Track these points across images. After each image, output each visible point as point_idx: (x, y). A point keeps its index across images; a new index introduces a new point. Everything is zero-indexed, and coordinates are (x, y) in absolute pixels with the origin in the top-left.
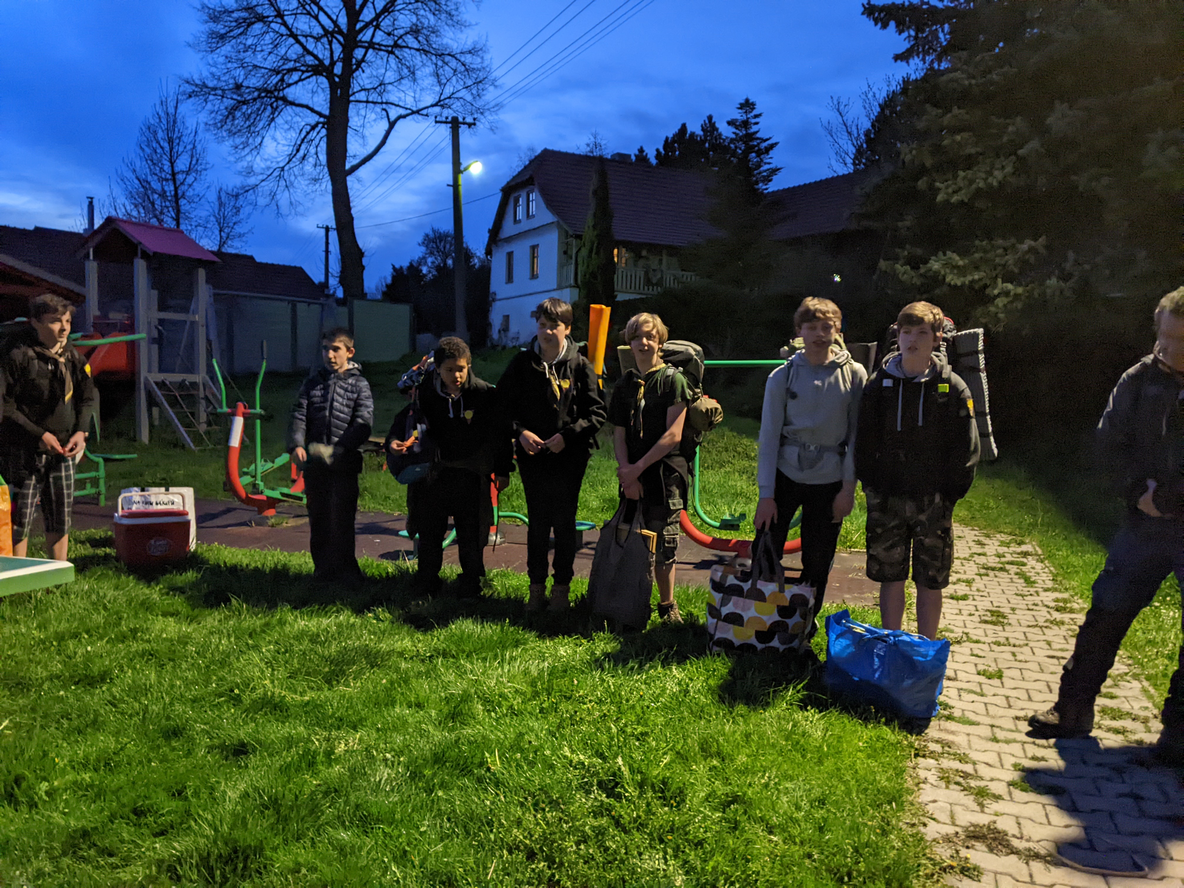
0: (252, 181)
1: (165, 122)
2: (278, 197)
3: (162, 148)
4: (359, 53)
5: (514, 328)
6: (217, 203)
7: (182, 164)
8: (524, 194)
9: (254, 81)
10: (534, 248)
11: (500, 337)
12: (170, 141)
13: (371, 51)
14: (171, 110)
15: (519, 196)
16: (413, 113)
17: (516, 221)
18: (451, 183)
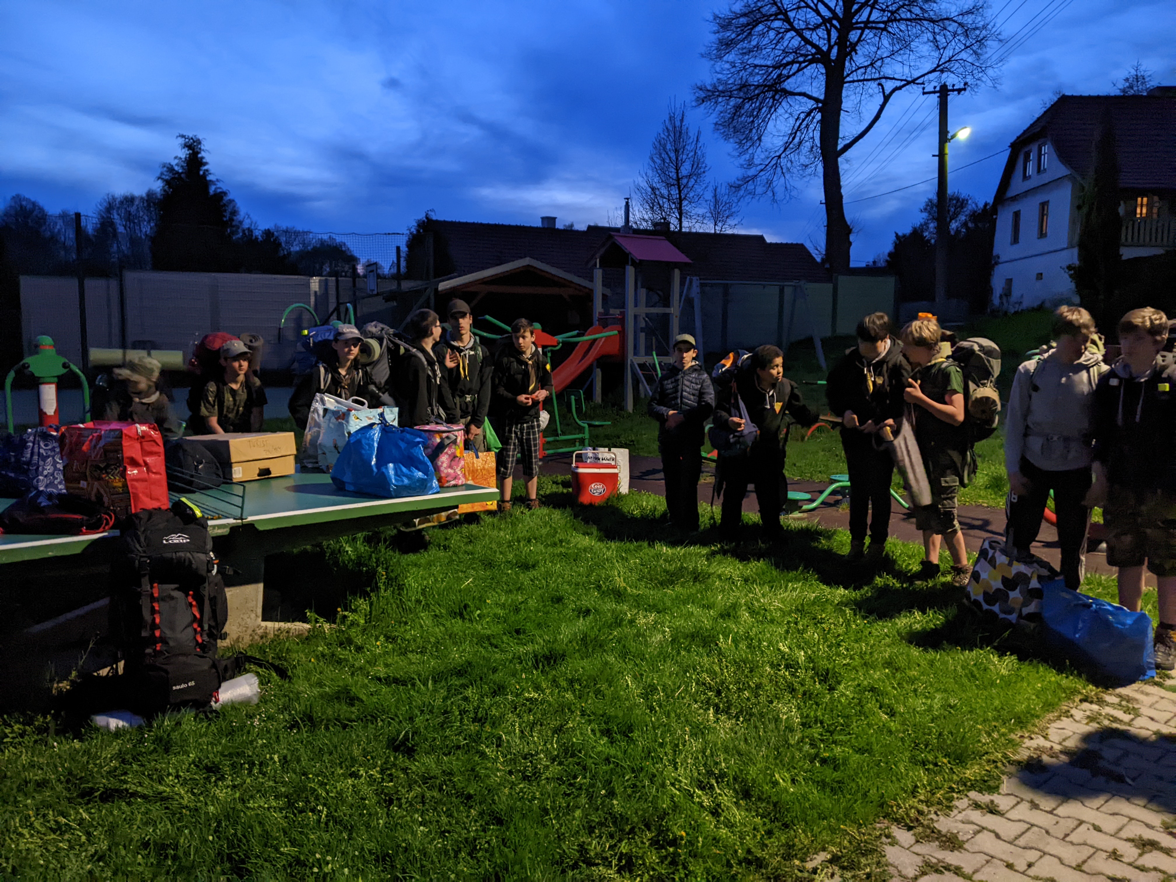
0: (752, 172)
1: (672, 135)
2: (774, 184)
3: (670, 158)
4: (853, 36)
5: (1016, 293)
6: (713, 200)
7: (685, 169)
8: (1034, 148)
9: (757, 79)
10: (1044, 205)
11: (1002, 303)
12: (676, 151)
13: (867, 31)
14: (678, 124)
15: (1030, 151)
16: (908, 83)
17: (1025, 177)
18: (937, 153)
